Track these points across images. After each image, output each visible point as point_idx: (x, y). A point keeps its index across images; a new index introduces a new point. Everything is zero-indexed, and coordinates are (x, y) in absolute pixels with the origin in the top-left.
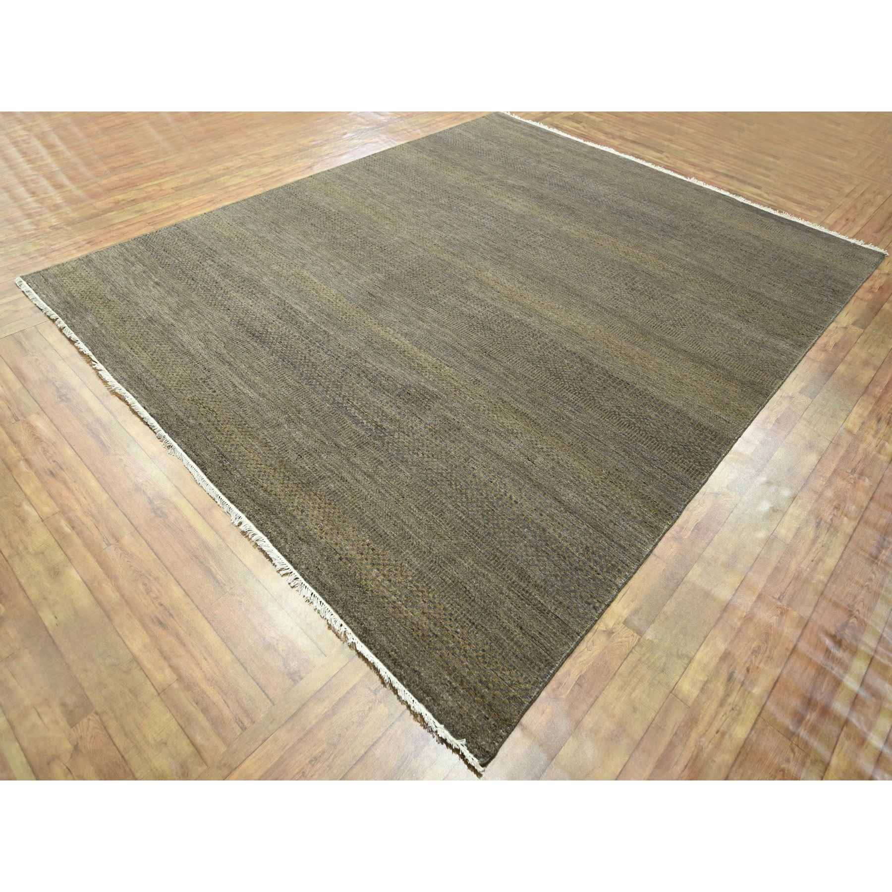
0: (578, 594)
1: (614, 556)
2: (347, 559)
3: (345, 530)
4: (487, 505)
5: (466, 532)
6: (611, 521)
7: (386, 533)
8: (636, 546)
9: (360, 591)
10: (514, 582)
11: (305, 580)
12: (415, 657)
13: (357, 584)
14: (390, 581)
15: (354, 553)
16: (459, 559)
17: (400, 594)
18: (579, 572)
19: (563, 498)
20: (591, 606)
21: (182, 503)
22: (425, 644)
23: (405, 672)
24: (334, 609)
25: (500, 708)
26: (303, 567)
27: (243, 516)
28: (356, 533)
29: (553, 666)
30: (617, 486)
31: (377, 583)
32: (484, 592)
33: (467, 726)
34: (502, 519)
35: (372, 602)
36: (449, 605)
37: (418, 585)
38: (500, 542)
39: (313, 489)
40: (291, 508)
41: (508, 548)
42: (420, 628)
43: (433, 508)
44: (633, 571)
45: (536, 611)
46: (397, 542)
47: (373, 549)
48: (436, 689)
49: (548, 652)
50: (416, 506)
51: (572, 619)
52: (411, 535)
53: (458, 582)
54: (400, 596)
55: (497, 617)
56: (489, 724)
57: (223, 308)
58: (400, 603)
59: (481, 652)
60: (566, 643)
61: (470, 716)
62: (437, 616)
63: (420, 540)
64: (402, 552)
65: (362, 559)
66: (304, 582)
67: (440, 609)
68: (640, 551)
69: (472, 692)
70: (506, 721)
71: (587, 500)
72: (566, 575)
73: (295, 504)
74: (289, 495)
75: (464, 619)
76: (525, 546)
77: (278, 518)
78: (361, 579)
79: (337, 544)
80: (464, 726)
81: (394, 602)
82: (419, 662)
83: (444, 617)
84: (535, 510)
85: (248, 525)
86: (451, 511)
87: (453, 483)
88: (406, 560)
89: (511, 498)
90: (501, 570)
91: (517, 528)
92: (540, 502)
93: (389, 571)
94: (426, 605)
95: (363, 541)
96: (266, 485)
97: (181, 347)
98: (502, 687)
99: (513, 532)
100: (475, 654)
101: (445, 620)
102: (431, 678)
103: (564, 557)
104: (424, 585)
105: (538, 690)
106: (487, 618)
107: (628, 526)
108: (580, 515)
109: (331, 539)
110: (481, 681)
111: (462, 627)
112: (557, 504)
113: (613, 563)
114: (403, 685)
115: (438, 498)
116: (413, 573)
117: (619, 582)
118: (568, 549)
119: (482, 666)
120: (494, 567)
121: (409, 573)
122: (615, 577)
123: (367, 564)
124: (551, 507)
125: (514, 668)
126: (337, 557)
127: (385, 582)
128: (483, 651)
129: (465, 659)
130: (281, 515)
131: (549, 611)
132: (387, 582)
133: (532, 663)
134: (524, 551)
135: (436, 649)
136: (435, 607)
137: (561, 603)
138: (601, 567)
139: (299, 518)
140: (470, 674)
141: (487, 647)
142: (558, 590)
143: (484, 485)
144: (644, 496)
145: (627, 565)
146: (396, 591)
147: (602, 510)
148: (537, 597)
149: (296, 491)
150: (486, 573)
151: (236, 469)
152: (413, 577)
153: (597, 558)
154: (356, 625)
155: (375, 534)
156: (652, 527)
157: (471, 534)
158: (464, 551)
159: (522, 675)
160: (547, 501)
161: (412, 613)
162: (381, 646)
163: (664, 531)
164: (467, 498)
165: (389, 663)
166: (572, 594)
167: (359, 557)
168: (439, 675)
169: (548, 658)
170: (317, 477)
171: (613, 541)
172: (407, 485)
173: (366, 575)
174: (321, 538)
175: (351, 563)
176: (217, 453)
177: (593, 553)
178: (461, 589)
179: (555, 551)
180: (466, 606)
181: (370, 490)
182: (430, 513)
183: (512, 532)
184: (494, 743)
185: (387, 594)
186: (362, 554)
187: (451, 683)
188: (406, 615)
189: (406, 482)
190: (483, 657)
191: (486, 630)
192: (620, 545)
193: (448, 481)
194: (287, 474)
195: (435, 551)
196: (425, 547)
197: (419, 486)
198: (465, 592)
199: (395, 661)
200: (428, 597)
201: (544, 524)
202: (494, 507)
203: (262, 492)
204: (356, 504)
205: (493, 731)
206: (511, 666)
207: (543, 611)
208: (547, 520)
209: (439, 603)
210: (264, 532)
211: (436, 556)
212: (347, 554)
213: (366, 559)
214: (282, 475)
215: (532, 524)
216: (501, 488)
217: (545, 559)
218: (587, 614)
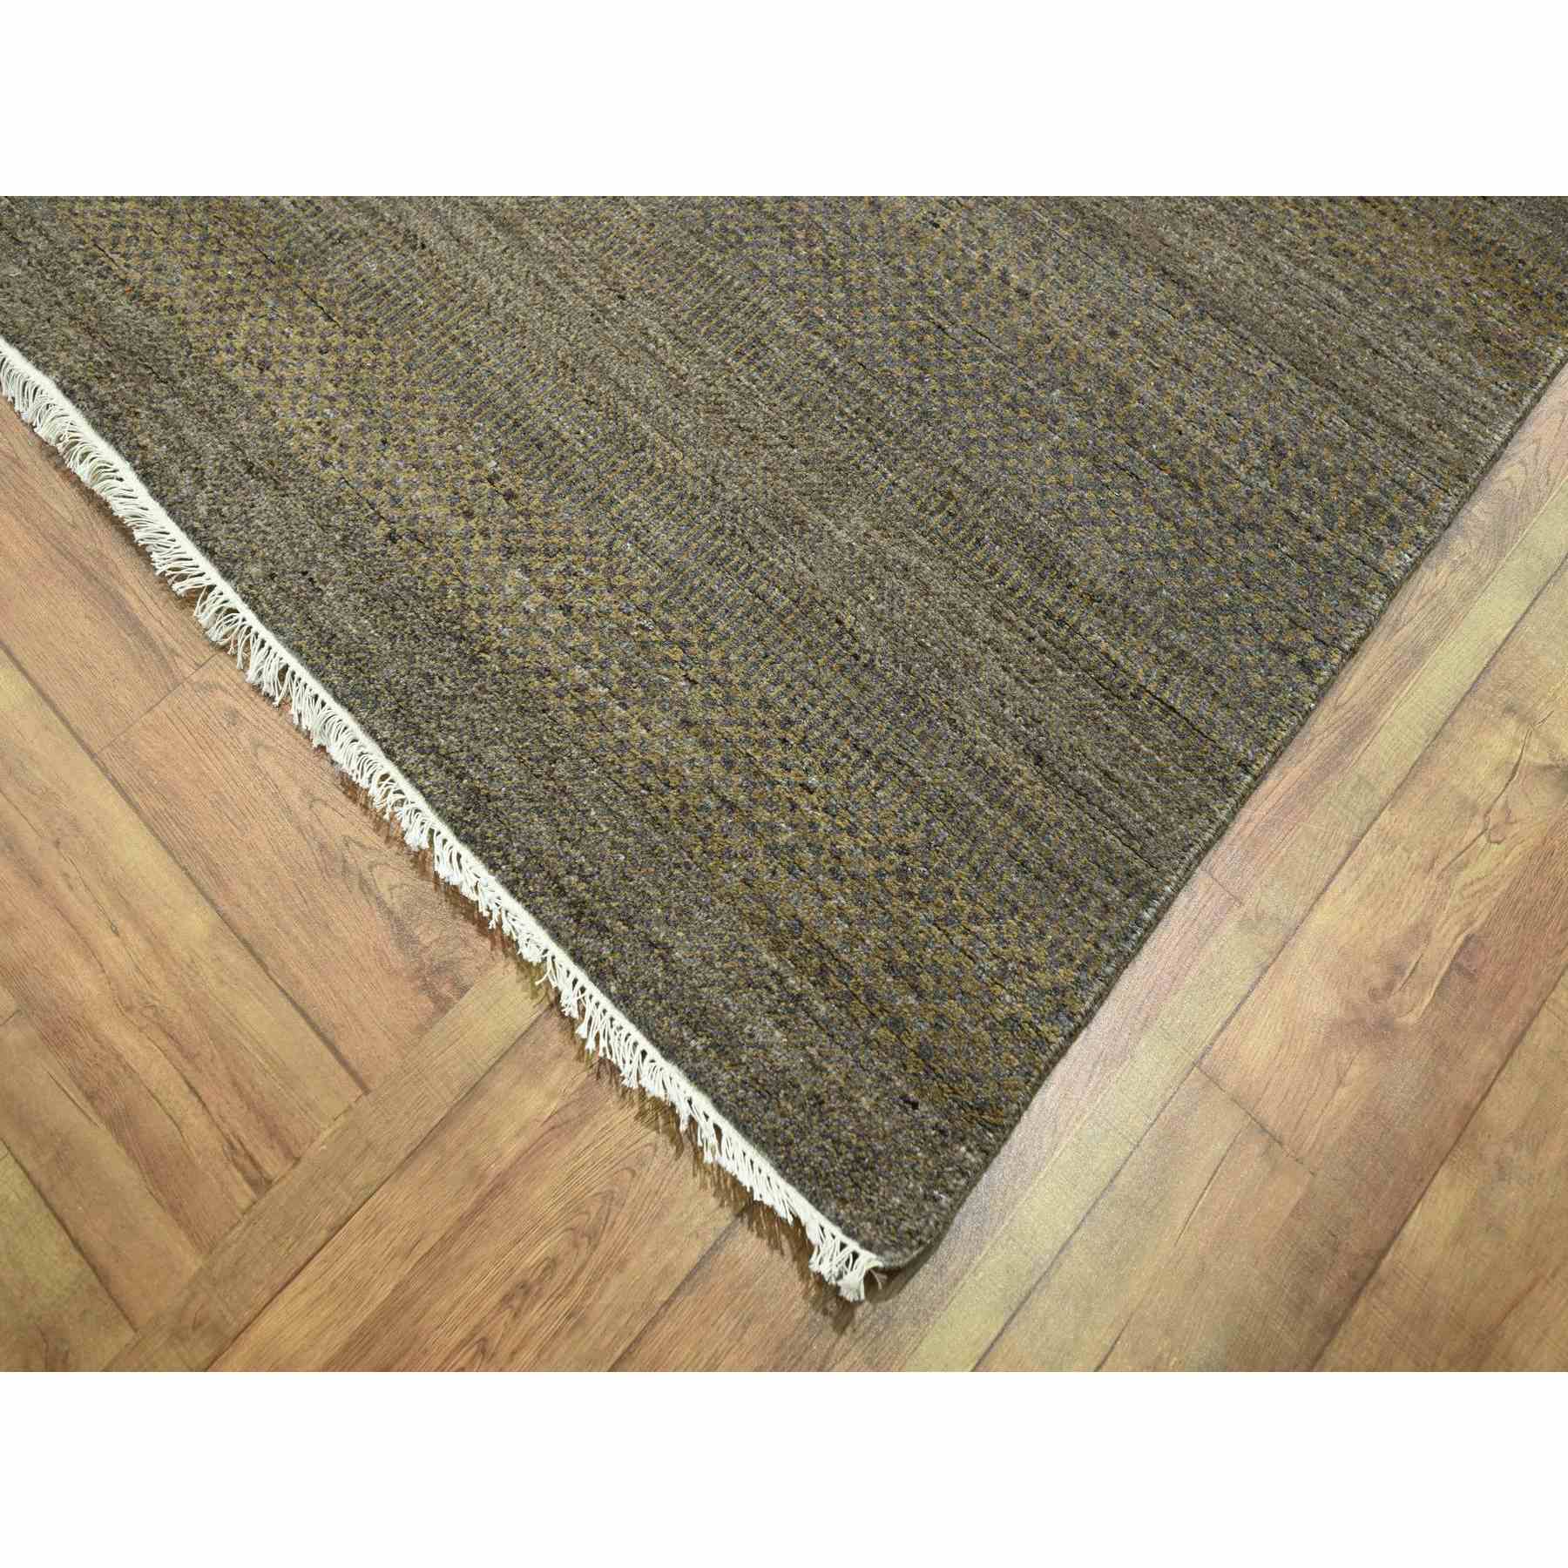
0: (1245, 618)
1: (1374, 468)
2: (414, 536)
3: (412, 430)
4: (918, 310)
5: (842, 414)
6: (1364, 342)
7: (557, 435)
8: (1452, 426)
9: (461, 653)
10: (1013, 590)
11: (262, 617)
12: (654, 892)
13: (450, 628)
14: (567, 610)
15: (439, 511)
16: (818, 516)
17: (602, 656)
18: (1248, 534)
19: (1193, 268)
20: (1293, 659)
22: (690, 838)
23: (617, 948)
24: (362, 722)
25: (957, 1065)
26: (255, 570)
28: (449, 437)
29: (1153, 895)
30: (1384, 214)
31: (522, 618)
32: (907, 634)
33: (836, 1142)
34: (974, 357)
35: (503, 692)
36: (780, 688)
37: (672, 620)
38: (965, 445)
39: (305, 279)
40: (225, 357)
41: (993, 466)
42: (674, 781)
43: (728, 332)
44: (1444, 518)
45: (1094, 691)
46: (595, 465)
47: (509, 496)
48: (726, 1007)
49: (1137, 846)
50: (665, 325)
51: (1222, 713)
52: (645, 437)
53: (813, 601)
54: (603, 665)
55: (952, 721)
56: (918, 1124)
58: (602, 690)
59: (893, 856)
60: (1201, 806)
61: (851, 1100)
62: (736, 732)
63: (677, 454)
64: (612, 501)
65: (468, 534)
66: (257, 626)
67: (746, 706)
68: (1468, 444)
69: (858, 1009)
70: (981, 1111)
71: (1277, 270)
72: (1200, 552)
73: (240, 342)
74: (221, 309)
75: (834, 739)
76: (1056, 452)
77: (175, 395)
78: (466, 608)
79: (378, 485)
80: (828, 1144)
81: (582, 689)
82: (667, 908)
83: (763, 733)
84: (1092, 316)
86: (789, 341)
87: (800, 236)
88: (628, 528)
89: (1004, 278)
90: (970, 545)
91: (1026, 388)
92: (1109, 290)
93: (568, 572)
94: (697, 695)
95: (477, 465)
96: (138, 276)
98: (967, 986)
99: (1013, 405)
100: (872, 865)
101: (765, 743)
102: (710, 964)
103: (1196, 487)
104: (692, 619)
105: (1098, 987)
106: (917, 731)
107: (1422, 355)
108: (1253, 328)
109: (360, 467)
110: (890, 967)
111: (826, 767)
112: (1172, 290)
113: (1370, 493)
114: (610, 995)
115: (744, 293)
116: (653, 578)
117: (1392, 562)
118: (1209, 453)
119: (897, 906)
120: (945, 539)
121: (639, 578)
122: (1377, 544)
123: (487, 551)
124: (1147, 301)
125: (1015, 909)
126: (380, 531)
127: (550, 615)
128: (903, 850)
129: (835, 885)
130: (187, 383)
131: (1142, 688)
132: (558, 615)
133: (1077, 885)
134: (1052, 471)
135: (727, 854)
136: (728, 700)
137: (1182, 654)
138: (1328, 513)
139: (249, 392)
140: (852, 941)
141: (914, 838)
142: (1172, 606)
143: (909, 238)
144: (1480, 245)
145: (1422, 500)
146: (589, 645)
147: (1329, 302)
148: (1095, 637)
149: (245, 291)
150: (915, 560)
151: (33, 222)
152: (651, 592)
153: (1313, 482)
154: (441, 776)
155: (517, 440)
156: (1511, 356)
157: (862, 421)
158: (838, 483)
159: (1041, 934)
160: (1134, 283)
161: (645, 726)
162: (530, 855)
163: (1553, 366)
164: (846, 287)
165: (558, 913)
166: (1224, 620)
167: (458, 526)
168: (740, 954)
169: (1138, 863)
170: (322, 236)
171: (1371, 414)
172: (637, 253)
173: (482, 592)
174: (326, 464)
175: (431, 550)
177: (1300, 463)
178: (823, 627)
179: (1160, 464)
180: (843, 686)
181: (504, 277)
182: (715, 351)
183: (1008, 405)
184: (936, 1200)
185: (555, 659)
186: (469, 515)
187: (781, 982)
188: (620, 734)
189: (632, 242)
190: (902, 873)
191: (912, 773)
192: (1397, 429)
193: (782, 228)
194: (213, 231)
195: (733, 492)
196: (695, 479)
197: (679, 254)
198: (839, 636)
199: (579, 909)
200: (706, 662)
201: (1122, 369)
202: (945, 314)
203: (124, 301)
204: (455, 332)
205: (934, 1152)
206: (1003, 900)
207: (1116, 689)
208: (1132, 353)
209: (743, 684)
210: (122, 445)
211: (736, 511)
212: (416, 517)
213: (485, 534)
214: (195, 235)
215: (1080, 369)
216: (967, 243)
217: (1128, 495)
218: (1276, 690)
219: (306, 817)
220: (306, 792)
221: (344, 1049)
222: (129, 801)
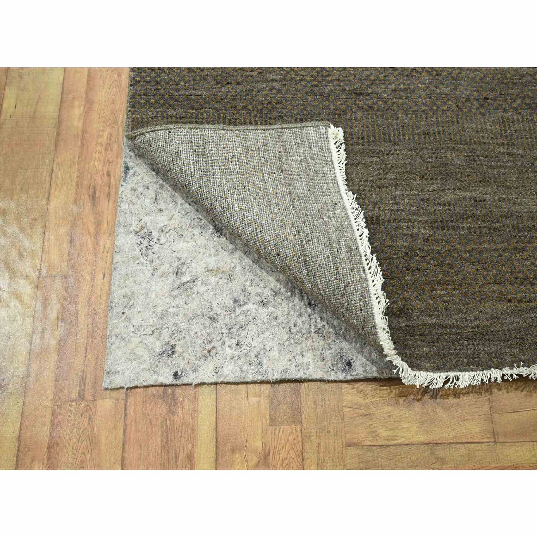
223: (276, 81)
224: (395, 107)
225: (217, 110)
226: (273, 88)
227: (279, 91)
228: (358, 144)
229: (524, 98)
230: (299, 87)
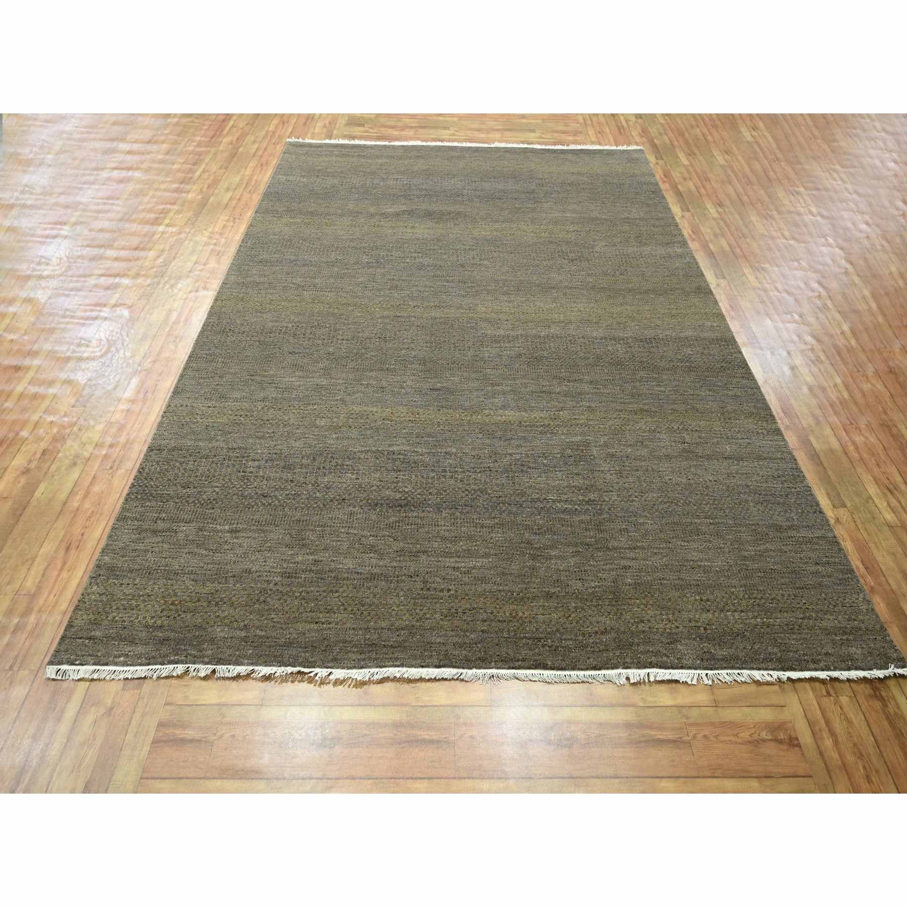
1: (786, 469)
2: (707, 624)
4: (708, 499)
5: (724, 530)
7: (697, 580)
8: (784, 452)
9: (742, 638)
11: (711, 669)
13: (734, 635)
14: (742, 611)
15: (704, 616)
16: (746, 553)
17: (757, 614)
19: (727, 454)
21: (567, 713)
23: (824, 661)
25: (872, 626)
26: (698, 662)
27: (620, 671)
31: (740, 621)
35: (755, 637)
37: (755, 595)
39: (623, 596)
40: (634, 627)
42: (792, 623)
43: (692, 532)
46: (710, 580)
47: (708, 600)
49: (842, 564)
52: (708, 566)
53: (765, 569)
54: (759, 615)
57: (336, 503)
59: (825, 602)
62: (787, 605)
63: (716, 564)
65: (713, 615)
71: (736, 443)
72: (788, 505)
73: (632, 621)
74: (619, 618)
77: (638, 645)
78: (731, 629)
79: (690, 621)
81: (763, 623)
85: (636, 674)
86: (701, 524)
88: (728, 586)
93: (733, 604)
95: (696, 600)
96: (597, 628)
97: (359, 577)
104: (757, 592)
107: (767, 442)
108: (746, 457)
109: (683, 621)
110: (848, 620)
112: (730, 461)
113: (791, 473)
114: (834, 670)
115: (684, 522)
117: (806, 483)
118: (769, 487)
119: (836, 609)
121: (742, 593)
122: (801, 482)
123: (719, 614)
124: (730, 466)
125: (845, 593)
126: (702, 630)
128: (825, 599)
129: (828, 616)
130: (636, 640)
131: (812, 537)
132: (743, 614)
133: (845, 579)
135: (813, 627)
137: (808, 526)
139: (647, 629)
140: (840, 622)
146: (753, 614)
148: (798, 535)
149: (618, 610)
151: (561, 639)
152: (746, 594)
153: (783, 479)
155: (694, 588)
156: (774, 431)
160: (725, 464)
161: (777, 618)
164: (695, 505)
167: (710, 615)
169: (845, 567)
170: (612, 584)
171: (775, 459)
172: (660, 531)
173: (729, 623)
174: (678, 627)
175: (713, 625)
176: (530, 642)
178: (771, 573)
181: (649, 558)
182: (695, 538)
185: (753, 622)
186: (708, 611)
187: (843, 640)
188: (777, 624)
189: (657, 529)
190: (830, 603)
193: (672, 503)
195: (732, 562)
210: (648, 666)
211: (736, 565)
212: (703, 621)
213: (715, 611)
214: (593, 608)
215: (738, 488)
216: (698, 479)
217: (770, 505)
219: (739, 741)
220: (734, 735)
221: (800, 774)
222: (715, 777)
223: (218, 487)
224: (285, 504)
225: (176, 503)
226: (215, 491)
227: (217, 493)
228: (254, 525)
229: (368, 499)
230: (230, 491)
